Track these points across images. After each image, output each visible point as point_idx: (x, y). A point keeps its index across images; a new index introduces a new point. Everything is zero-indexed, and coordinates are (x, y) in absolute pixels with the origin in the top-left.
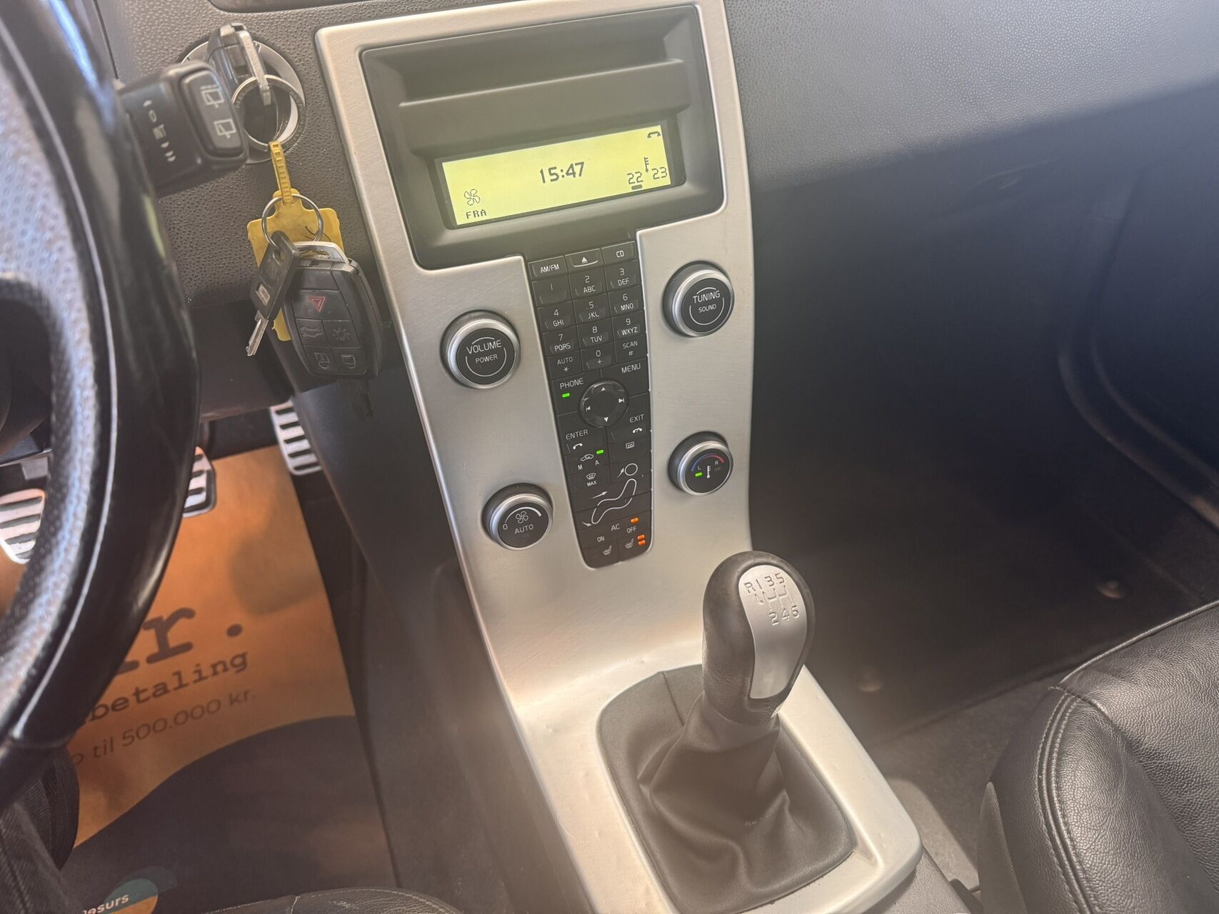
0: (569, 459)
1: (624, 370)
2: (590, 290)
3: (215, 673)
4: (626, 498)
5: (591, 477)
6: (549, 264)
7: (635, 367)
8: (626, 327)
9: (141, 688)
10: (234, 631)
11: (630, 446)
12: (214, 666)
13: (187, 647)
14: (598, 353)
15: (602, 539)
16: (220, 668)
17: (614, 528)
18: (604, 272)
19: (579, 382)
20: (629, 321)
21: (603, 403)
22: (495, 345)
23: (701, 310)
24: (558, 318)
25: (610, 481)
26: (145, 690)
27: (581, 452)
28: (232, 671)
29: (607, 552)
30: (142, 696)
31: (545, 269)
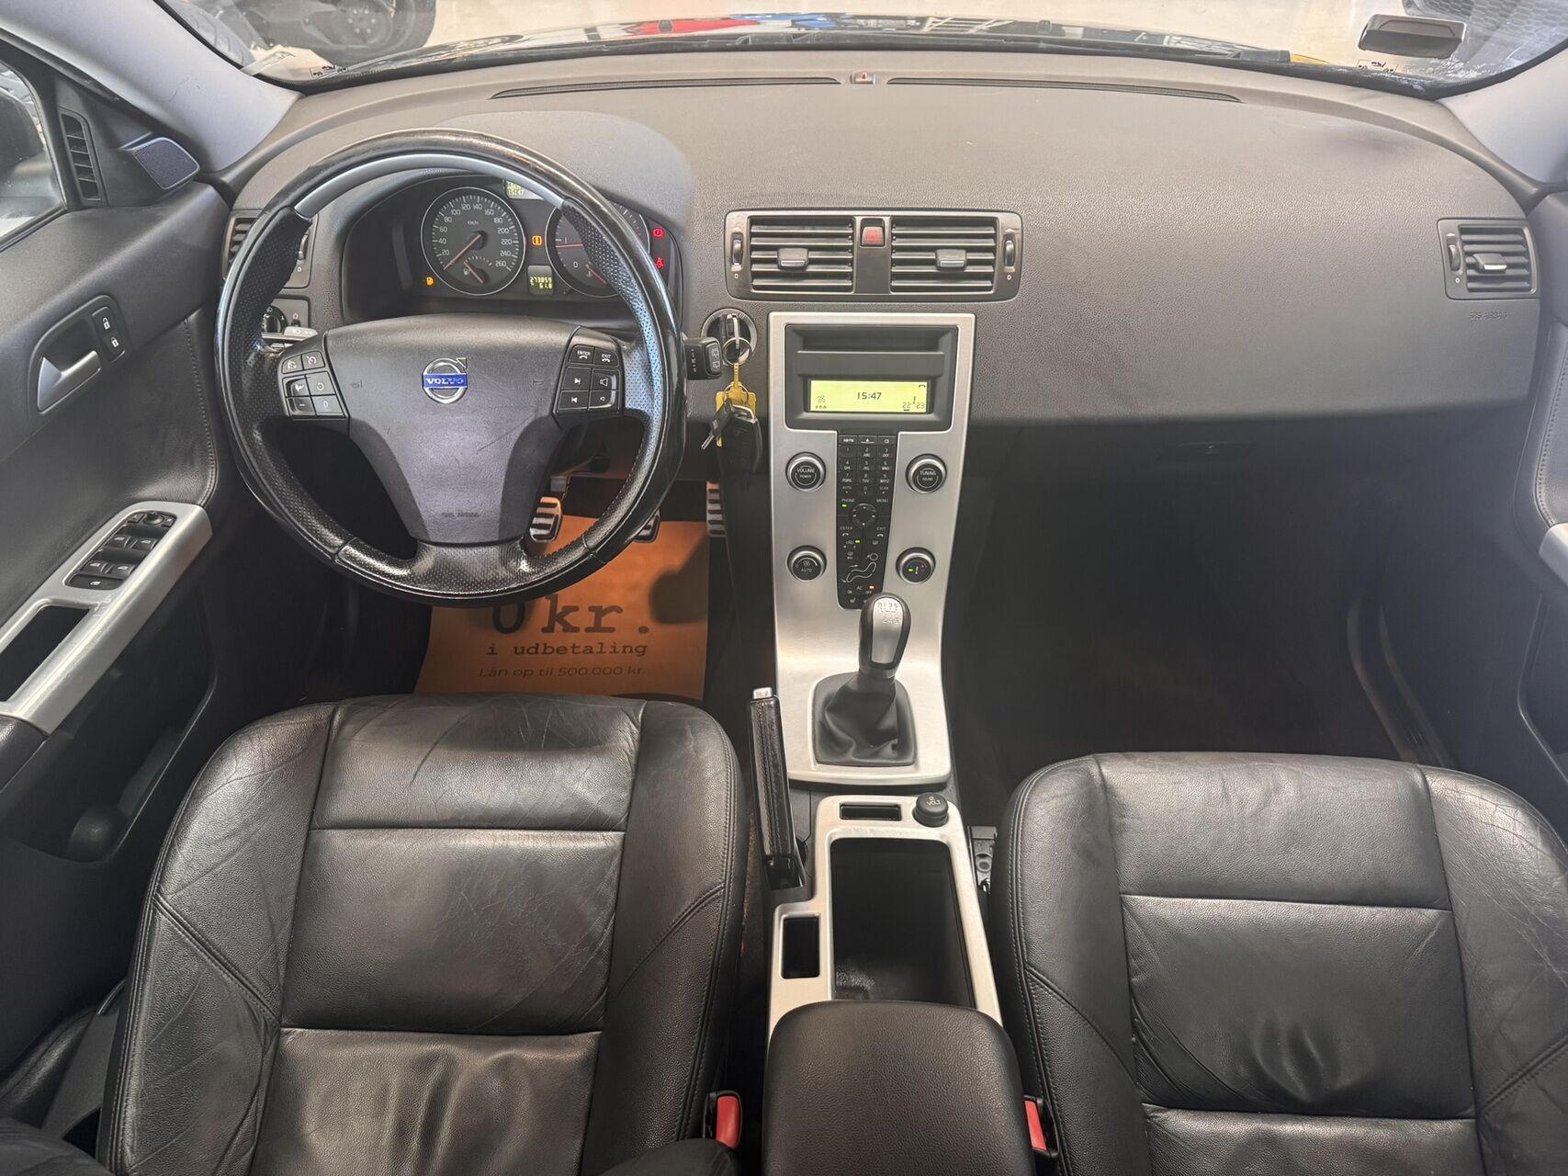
0: (840, 541)
1: (879, 501)
2: (867, 455)
3: (624, 652)
4: (868, 573)
5: (851, 554)
6: (849, 438)
7: (885, 501)
8: (883, 479)
9: (577, 645)
10: (643, 630)
11: (875, 543)
12: (625, 647)
13: (612, 630)
14: (866, 488)
15: (850, 592)
16: (628, 650)
17: (858, 588)
18: (877, 449)
19: (852, 501)
20: (885, 476)
21: (864, 515)
22: (812, 471)
23: (924, 479)
24: (847, 466)
25: (861, 559)
26: (579, 647)
27: (847, 538)
28: (635, 653)
29: (852, 601)
30: (576, 650)
31: (846, 440)
